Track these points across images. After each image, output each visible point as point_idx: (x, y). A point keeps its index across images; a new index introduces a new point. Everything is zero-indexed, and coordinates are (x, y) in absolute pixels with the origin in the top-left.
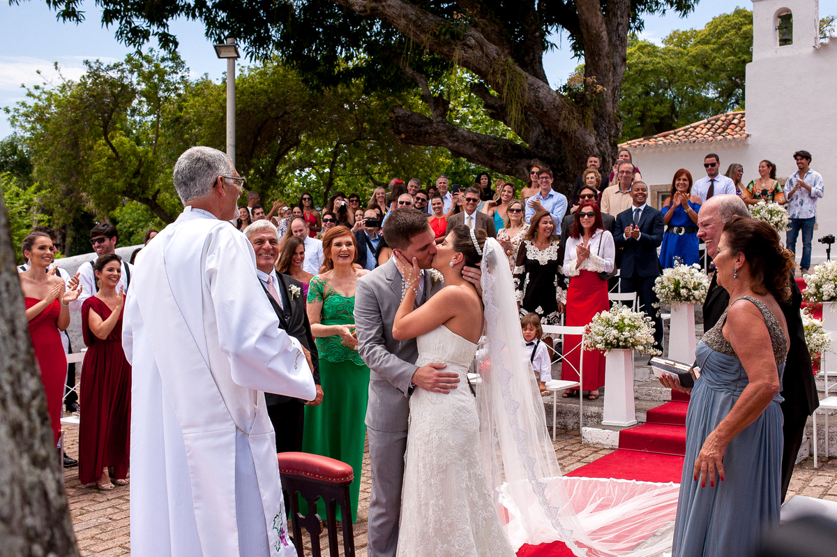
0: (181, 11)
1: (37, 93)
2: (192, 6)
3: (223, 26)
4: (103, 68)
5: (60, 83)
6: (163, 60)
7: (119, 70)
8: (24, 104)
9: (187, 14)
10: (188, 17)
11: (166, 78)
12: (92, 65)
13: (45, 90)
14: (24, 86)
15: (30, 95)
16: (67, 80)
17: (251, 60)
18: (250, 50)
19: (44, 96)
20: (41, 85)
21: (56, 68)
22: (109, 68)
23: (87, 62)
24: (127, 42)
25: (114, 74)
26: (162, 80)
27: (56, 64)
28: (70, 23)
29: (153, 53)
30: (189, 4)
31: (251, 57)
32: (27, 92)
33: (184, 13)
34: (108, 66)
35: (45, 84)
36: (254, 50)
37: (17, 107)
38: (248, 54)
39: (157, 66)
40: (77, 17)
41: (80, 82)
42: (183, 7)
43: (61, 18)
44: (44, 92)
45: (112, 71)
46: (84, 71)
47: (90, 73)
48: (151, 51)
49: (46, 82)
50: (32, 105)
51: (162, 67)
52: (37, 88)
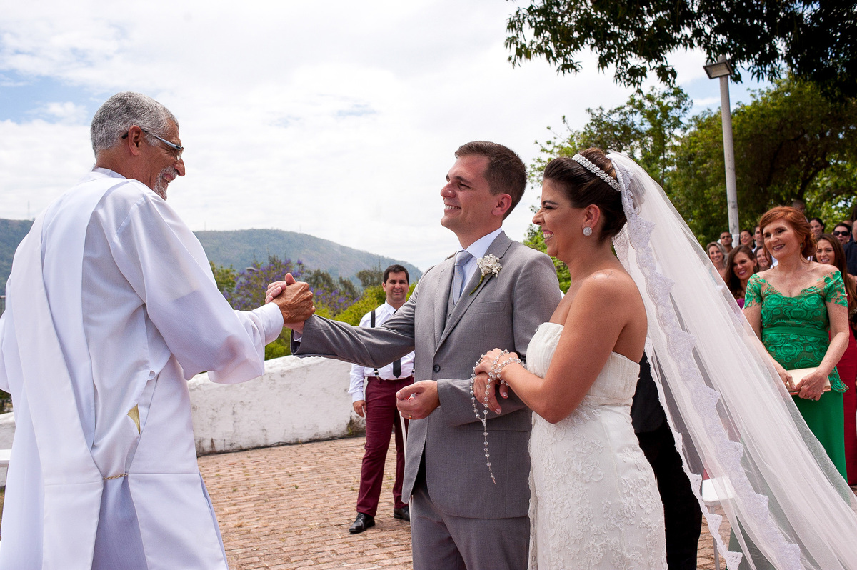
0: (678, 43)
1: (550, 148)
2: (690, 36)
3: (723, 49)
4: (605, 113)
5: (568, 135)
6: (665, 95)
7: (621, 113)
8: (539, 160)
9: (685, 45)
10: (686, 48)
11: (670, 114)
12: (595, 112)
13: (556, 145)
14: (537, 143)
15: (543, 150)
16: (574, 132)
17: (758, 79)
18: (755, 70)
19: (556, 150)
20: (553, 140)
21: (564, 121)
22: (611, 112)
23: (589, 110)
24: (626, 83)
25: (616, 118)
26: (665, 116)
27: (564, 117)
28: (570, 75)
29: (655, 90)
30: (686, 36)
31: (758, 77)
32: (541, 148)
33: (681, 45)
34: (610, 111)
35: (555, 138)
36: (760, 69)
37: (534, 163)
38: (754, 74)
39: (659, 104)
40: (574, 68)
41: (584, 131)
42: (680, 39)
43: (561, 72)
44: (555, 146)
45: (614, 115)
46: (588, 119)
47: (594, 120)
48: (653, 90)
49: (556, 136)
50: (546, 160)
51: (665, 104)
52: (549, 143)
